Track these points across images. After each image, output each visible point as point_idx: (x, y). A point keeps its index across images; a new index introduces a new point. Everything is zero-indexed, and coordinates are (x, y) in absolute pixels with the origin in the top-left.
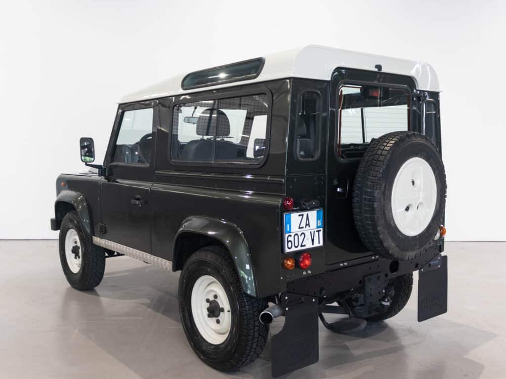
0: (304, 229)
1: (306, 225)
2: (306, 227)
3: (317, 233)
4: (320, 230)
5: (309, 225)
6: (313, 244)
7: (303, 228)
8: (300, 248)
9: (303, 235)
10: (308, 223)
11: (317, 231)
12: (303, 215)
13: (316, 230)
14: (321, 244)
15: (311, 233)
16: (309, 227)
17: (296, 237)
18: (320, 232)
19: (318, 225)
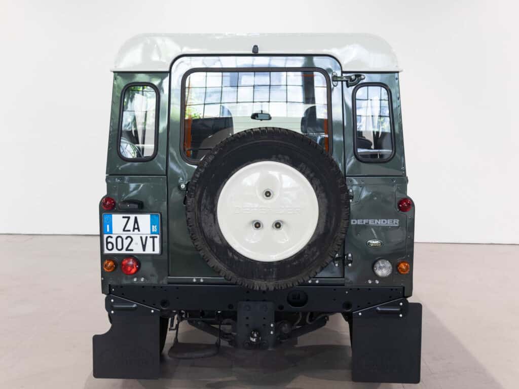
0: (131, 232)
1: (134, 229)
2: (134, 231)
3: (152, 239)
4: (156, 237)
5: (138, 229)
6: (144, 250)
7: (129, 231)
8: (124, 252)
9: (129, 239)
10: (136, 227)
11: (150, 237)
12: (129, 218)
13: (149, 236)
14: (157, 251)
15: (141, 238)
16: (139, 231)
17: (119, 240)
18: (155, 239)
19: (153, 231)
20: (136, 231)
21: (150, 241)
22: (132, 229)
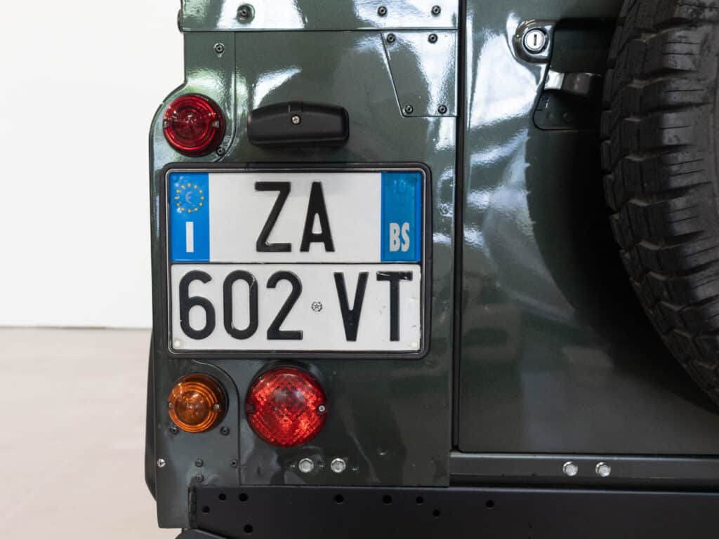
0: (296, 254)
1: (309, 238)
2: (305, 248)
3: (386, 285)
4: (409, 276)
5: (326, 239)
6: (351, 334)
7: (287, 248)
8: (260, 342)
9: (285, 288)
10: (317, 229)
11: (380, 277)
12: (285, 189)
13: (373, 271)
14: (410, 340)
15: (339, 278)
16: (330, 247)
18: (403, 285)
19: (394, 248)
20: (317, 248)
21: (378, 293)
22: (296, 240)
